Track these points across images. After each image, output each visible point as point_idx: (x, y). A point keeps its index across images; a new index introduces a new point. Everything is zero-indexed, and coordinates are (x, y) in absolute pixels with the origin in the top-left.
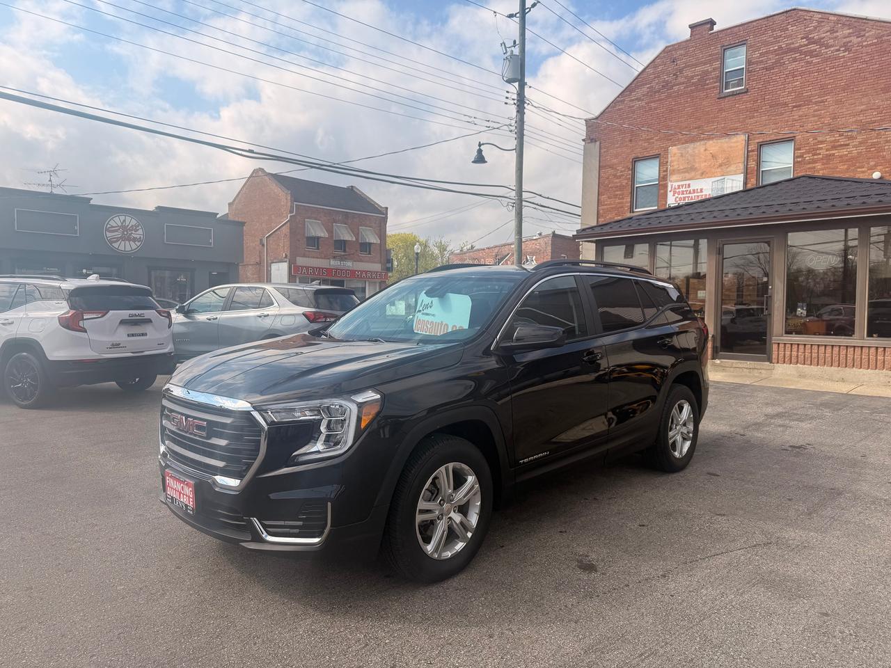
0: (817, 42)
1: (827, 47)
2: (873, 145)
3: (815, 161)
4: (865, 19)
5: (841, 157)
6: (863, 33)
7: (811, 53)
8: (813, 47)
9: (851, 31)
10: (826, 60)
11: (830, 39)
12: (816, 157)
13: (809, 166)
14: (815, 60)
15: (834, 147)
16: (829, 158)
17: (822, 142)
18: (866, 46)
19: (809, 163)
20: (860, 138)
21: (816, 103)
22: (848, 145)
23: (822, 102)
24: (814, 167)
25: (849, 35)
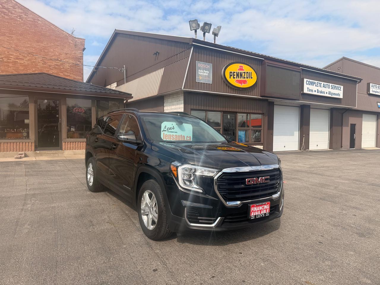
0: (7, 9)
1: (12, 13)
2: (34, 62)
3: (9, 63)
4: (28, 9)
5: (21, 63)
6: (27, 14)
7: (4, 13)
8: (5, 10)
9: (22, 11)
10: (12, 19)
11: (13, 11)
12: (9, 60)
13: (6, 64)
14: (6, 17)
15: (17, 59)
16: (15, 63)
17: (12, 55)
18: (29, 21)
19: (6, 63)
20: (28, 58)
21: (8, 36)
22: (23, 59)
23: (11, 37)
24: (9, 65)
25: (21, 13)
